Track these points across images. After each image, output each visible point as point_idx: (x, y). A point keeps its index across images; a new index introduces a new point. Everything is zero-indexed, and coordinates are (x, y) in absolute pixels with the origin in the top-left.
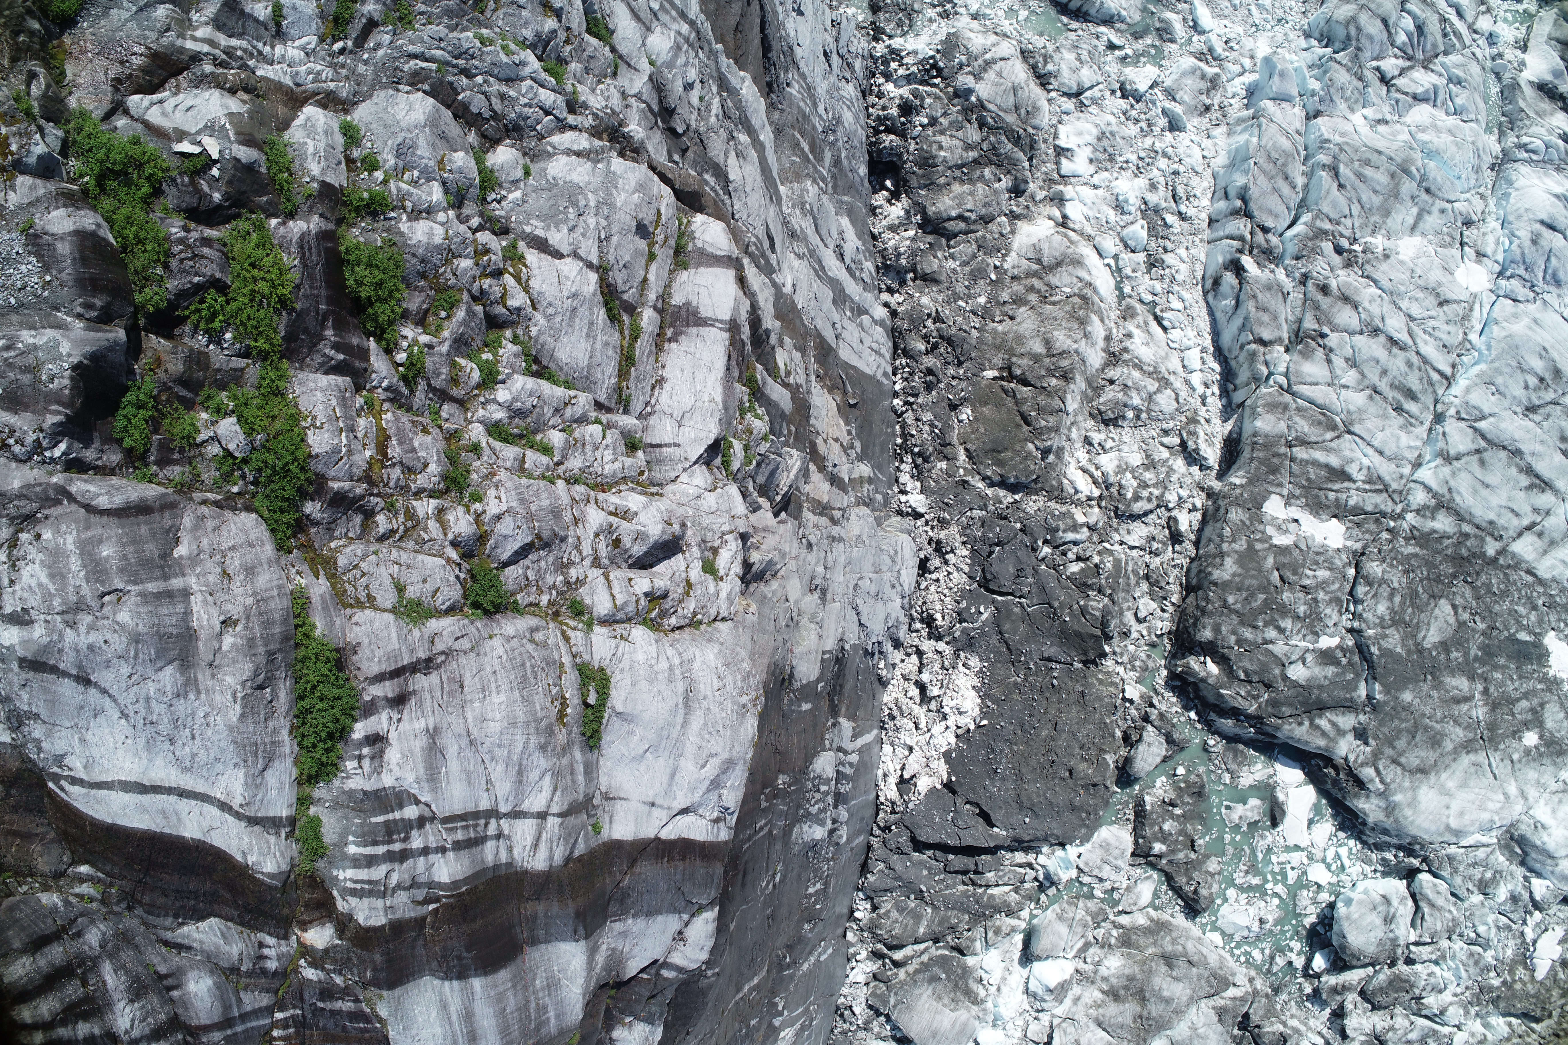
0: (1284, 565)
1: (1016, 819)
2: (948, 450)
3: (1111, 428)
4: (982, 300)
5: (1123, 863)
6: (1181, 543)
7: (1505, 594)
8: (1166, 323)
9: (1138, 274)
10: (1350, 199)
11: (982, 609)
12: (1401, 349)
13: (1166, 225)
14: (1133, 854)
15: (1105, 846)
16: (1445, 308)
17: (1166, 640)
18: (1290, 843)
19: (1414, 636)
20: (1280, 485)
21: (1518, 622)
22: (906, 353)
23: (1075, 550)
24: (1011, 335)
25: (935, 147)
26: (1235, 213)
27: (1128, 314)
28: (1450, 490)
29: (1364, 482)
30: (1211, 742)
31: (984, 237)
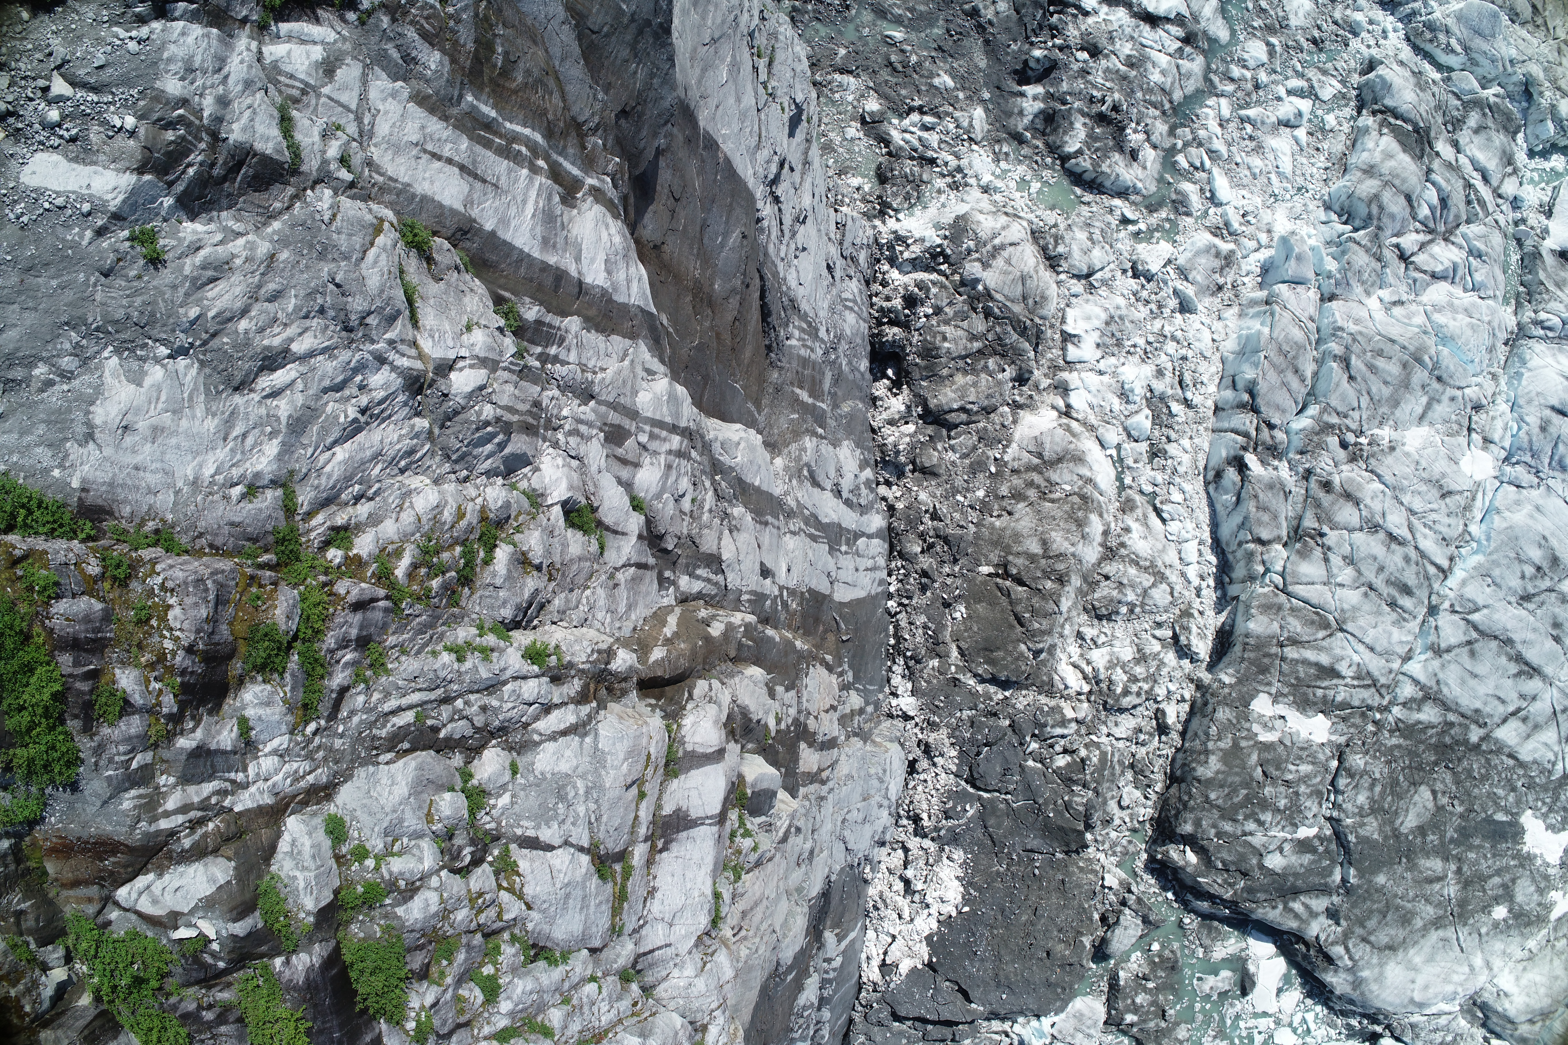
0: (1268, 761)
1: (993, 996)
2: (941, 649)
3: (1104, 622)
4: (981, 493)
5: (1095, 1033)
6: (1167, 734)
7: (1484, 778)
8: (1165, 515)
9: (1139, 465)
10: (1360, 392)
11: (968, 807)
12: (1400, 544)
13: (1171, 414)
14: (1105, 1023)
15: (1079, 1016)
16: (1448, 500)
17: (1148, 826)
18: (1259, 1010)
19: (1392, 822)
20: (1269, 684)
21: (1496, 803)
22: (901, 555)
23: (1062, 742)
24: (1008, 532)
25: (939, 338)
26: (1242, 406)
27: (1127, 507)
28: (1438, 682)
29: (1353, 678)
30: (1187, 921)
31: (985, 429)
